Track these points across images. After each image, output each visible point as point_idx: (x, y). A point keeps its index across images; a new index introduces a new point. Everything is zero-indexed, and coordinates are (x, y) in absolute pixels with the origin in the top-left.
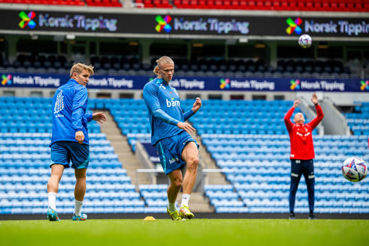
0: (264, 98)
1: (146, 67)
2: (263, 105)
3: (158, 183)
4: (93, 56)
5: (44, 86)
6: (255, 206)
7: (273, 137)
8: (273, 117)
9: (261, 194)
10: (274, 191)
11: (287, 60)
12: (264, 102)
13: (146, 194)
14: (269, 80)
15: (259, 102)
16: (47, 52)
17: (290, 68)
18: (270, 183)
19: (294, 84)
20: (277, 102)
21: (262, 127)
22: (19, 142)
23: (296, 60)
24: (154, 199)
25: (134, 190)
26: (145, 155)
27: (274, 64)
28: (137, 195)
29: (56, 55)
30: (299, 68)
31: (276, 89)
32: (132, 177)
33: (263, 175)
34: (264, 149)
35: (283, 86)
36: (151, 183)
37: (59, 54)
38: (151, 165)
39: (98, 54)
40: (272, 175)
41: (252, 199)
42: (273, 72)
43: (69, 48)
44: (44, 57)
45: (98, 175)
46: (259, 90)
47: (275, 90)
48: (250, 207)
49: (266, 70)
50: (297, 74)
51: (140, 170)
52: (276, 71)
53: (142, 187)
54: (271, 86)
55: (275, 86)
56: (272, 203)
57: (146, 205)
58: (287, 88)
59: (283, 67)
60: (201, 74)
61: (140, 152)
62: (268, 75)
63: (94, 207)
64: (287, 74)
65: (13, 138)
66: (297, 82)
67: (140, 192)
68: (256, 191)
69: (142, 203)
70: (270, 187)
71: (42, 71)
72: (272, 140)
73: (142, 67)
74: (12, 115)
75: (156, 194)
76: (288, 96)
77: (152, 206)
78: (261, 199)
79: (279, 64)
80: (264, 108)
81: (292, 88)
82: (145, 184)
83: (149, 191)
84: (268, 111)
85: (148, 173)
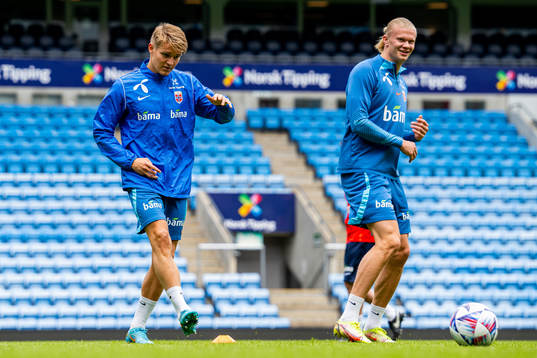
0: (445, 105)
1: (218, 46)
2: (444, 120)
3: (240, 270)
4: (114, 24)
5: (19, 84)
6: (429, 316)
7: (464, 181)
8: (462, 143)
9: (439, 292)
10: (465, 286)
11: (490, 33)
12: (446, 114)
13: (216, 292)
14: (456, 72)
15: (436, 113)
16: (25, 17)
17: (496, 48)
18: (456, 271)
19: (504, 79)
20: (470, 114)
21: (441, 162)
23: (507, 32)
24: (233, 302)
25: (194, 285)
26: (214, 215)
27: (464, 41)
28: (200, 293)
29: (44, 24)
30: (514, 49)
31: (469, 89)
32: (189, 258)
33: (444, 255)
34: (446, 205)
35: (482, 83)
36: (226, 270)
37: (49, 20)
38: (227, 236)
39: (124, 22)
40: (461, 255)
41: (421, 302)
42: (463, 55)
43: (69, 11)
44: (19, 28)
45: (124, 255)
46: (436, 90)
47: (465, 91)
48: (417, 317)
49: (448, 53)
50: (509, 60)
51: (205, 246)
52: (470, 53)
53: (208, 278)
54: (459, 82)
55: (467, 82)
57: (217, 313)
58: (490, 87)
59: (482, 46)
60: (323, 59)
61: (205, 213)
62: (452, 61)
63: (115, 316)
64: (491, 60)
66: (510, 75)
67: (205, 288)
68: (429, 286)
69: (209, 309)
70: (457, 278)
71: (15, 53)
72: (462, 188)
73: (209, 47)
75: (236, 293)
76: (494, 103)
77: (227, 316)
78: (440, 303)
79: (475, 39)
80: (446, 126)
81: (500, 86)
82: (216, 272)
83: (223, 286)
84: (453, 132)
85: (221, 251)
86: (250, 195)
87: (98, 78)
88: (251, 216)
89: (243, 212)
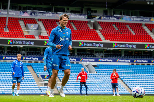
0: (73, 63)
1: (42, 54)
2: (73, 65)
3: (45, 86)
4: (27, 51)
5: (14, 60)
6: (71, 92)
7: (76, 73)
8: (76, 68)
9: (72, 89)
10: (76, 88)
11: (79, 53)
13: (41, 89)
14: (75, 58)
15: (72, 64)
16: (15, 50)
17: (80, 55)
18: (75, 86)
19: (81, 59)
20: (77, 64)
21: (73, 71)
22: (7, 74)
23: (82, 53)
24: (44, 90)
25: (38, 88)
26: (41, 78)
27: (76, 54)
28: (39, 89)
29: (17, 51)
30: (83, 55)
32: (38, 84)
33: (73, 84)
34: (73, 77)
35: (78, 60)
36: (43, 86)
37: (18, 51)
38: (43, 81)
39: (29, 51)
40: (75, 84)
41: (70, 90)
42: (76, 56)
43: (21, 50)
44: (14, 52)
45: (28, 83)
46: (72, 61)
47: (76, 61)
48: (69, 92)
49: (74, 56)
50: (82, 57)
51: (40, 82)
52: (77, 56)
53: (40, 87)
54: (75, 60)
55: (76, 60)
56: (75, 91)
57: (41, 92)
58: (79, 60)
59: (78, 55)
61: (40, 78)
62: (74, 57)
63: (27, 92)
64: (80, 57)
65: (6, 73)
66: (82, 59)
67: (40, 88)
68: (71, 88)
69: (40, 91)
70: (75, 87)
71: (13, 55)
72: (76, 74)
73: (41, 55)
74: (5, 67)
75: (44, 89)
76: (80, 63)
77: (43, 92)
78: (72, 90)
79: (77, 54)
80: (73, 66)
81: (81, 60)
83: (42, 88)
84: (74, 67)
85: (42, 83)
86: (46, 75)
87: (25, 59)
88: (46, 78)
89: (45, 77)
